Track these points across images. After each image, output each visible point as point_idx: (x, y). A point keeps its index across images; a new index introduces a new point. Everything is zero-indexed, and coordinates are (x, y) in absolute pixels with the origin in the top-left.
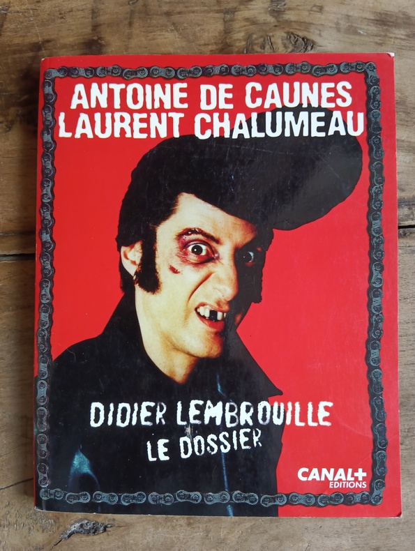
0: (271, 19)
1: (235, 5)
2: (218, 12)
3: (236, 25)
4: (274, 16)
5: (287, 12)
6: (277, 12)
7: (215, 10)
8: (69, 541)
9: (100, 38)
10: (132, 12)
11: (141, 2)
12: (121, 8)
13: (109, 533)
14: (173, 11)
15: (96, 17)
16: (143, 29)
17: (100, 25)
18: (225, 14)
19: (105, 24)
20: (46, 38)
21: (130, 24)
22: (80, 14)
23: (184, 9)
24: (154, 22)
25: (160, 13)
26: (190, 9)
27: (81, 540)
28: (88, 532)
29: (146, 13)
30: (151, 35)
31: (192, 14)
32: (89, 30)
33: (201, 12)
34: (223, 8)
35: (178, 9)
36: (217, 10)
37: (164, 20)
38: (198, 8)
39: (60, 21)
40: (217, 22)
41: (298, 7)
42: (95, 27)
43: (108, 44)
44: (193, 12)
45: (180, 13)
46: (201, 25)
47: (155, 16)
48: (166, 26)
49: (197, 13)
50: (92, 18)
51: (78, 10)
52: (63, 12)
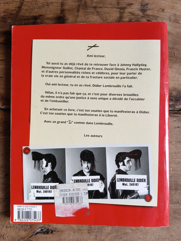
0: (141, 13)
1: (125, 6)
2: (118, 8)
3: (125, 15)
4: (142, 12)
5: (148, 11)
6: (144, 10)
7: (116, 7)
8: (36, 236)
9: (64, 16)
10: (79, 5)
11: (83, 1)
12: (74, 3)
13: (54, 234)
14: (97, 6)
15: (63, 6)
16: (83, 14)
17: (65, 10)
18: (120, 9)
19: (66, 10)
20: (40, 14)
21: (78, 11)
22: (56, 5)
23: (102, 6)
24: (89, 11)
25: (91, 7)
26: (105, 6)
27: (41, 236)
28: (44, 233)
29: (85, 6)
30: (87, 16)
31: (106, 8)
32: (59, 12)
33: (110, 8)
34: (120, 7)
35: (100, 6)
36: (117, 7)
37: (93, 10)
38: (109, 6)
39: (46, 7)
40: (117, 13)
41: (153, 9)
42: (62, 11)
43: (67, 19)
44: (106, 7)
45: (100, 7)
46: (110, 13)
47: (89, 8)
48: (94, 13)
49: (108, 8)
50: (61, 7)
51: (55, 3)
52: (48, 3)
